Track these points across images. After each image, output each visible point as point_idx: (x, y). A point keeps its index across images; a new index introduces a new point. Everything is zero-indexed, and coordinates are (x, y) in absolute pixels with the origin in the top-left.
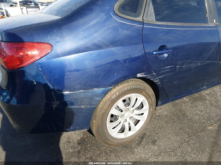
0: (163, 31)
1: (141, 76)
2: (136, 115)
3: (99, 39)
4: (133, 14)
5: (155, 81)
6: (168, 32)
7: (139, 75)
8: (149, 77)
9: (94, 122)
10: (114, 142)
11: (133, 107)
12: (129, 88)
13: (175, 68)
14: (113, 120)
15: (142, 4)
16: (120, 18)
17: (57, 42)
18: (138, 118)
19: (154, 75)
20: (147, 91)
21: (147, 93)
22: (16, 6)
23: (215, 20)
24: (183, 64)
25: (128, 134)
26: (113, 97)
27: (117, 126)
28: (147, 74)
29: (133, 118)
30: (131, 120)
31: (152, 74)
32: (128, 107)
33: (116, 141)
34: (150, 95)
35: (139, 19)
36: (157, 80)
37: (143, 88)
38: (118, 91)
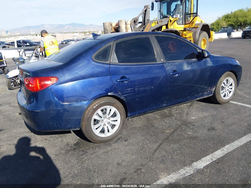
0: (123, 68)
1: (111, 94)
2: (112, 121)
3: (83, 74)
4: (104, 60)
5: (121, 98)
6: (126, 69)
7: (109, 94)
8: (116, 95)
9: (83, 123)
10: (97, 139)
11: (108, 115)
12: (104, 102)
13: (134, 89)
14: (96, 123)
15: (109, 54)
16: (95, 62)
17: (61, 76)
18: (114, 123)
19: (120, 94)
20: (116, 104)
21: (117, 106)
22: (9, 47)
23: (162, 59)
24: (140, 87)
25: (107, 135)
26: (94, 107)
27: (99, 127)
28: (115, 93)
29: (110, 123)
30: (109, 125)
31: (118, 94)
32: (105, 115)
33: (99, 139)
34: (120, 107)
35: (108, 62)
36: (122, 97)
37: (113, 102)
38: (97, 104)
